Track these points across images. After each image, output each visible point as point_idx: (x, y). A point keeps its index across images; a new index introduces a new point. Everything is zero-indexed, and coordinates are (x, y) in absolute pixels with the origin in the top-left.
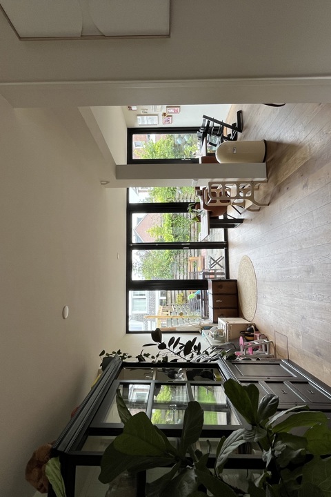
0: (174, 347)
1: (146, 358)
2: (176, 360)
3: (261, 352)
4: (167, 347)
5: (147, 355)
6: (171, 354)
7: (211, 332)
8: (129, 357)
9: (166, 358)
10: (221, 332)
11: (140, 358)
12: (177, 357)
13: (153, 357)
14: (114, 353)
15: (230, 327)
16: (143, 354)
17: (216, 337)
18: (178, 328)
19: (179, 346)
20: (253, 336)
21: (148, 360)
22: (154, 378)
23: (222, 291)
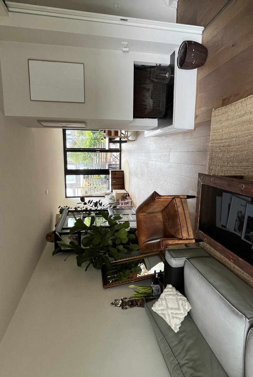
0: (90, 204)
1: (78, 208)
2: (91, 209)
3: (128, 205)
4: (87, 204)
5: (79, 207)
6: (89, 207)
7: (109, 197)
8: (71, 208)
9: (87, 208)
10: (113, 197)
11: (75, 208)
12: (91, 208)
13: (81, 208)
14: (64, 207)
15: (117, 194)
16: (77, 207)
17: (111, 199)
18: (94, 194)
19: (92, 203)
20: (126, 198)
21: (79, 209)
22: (82, 215)
23: (115, 176)
